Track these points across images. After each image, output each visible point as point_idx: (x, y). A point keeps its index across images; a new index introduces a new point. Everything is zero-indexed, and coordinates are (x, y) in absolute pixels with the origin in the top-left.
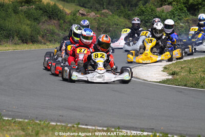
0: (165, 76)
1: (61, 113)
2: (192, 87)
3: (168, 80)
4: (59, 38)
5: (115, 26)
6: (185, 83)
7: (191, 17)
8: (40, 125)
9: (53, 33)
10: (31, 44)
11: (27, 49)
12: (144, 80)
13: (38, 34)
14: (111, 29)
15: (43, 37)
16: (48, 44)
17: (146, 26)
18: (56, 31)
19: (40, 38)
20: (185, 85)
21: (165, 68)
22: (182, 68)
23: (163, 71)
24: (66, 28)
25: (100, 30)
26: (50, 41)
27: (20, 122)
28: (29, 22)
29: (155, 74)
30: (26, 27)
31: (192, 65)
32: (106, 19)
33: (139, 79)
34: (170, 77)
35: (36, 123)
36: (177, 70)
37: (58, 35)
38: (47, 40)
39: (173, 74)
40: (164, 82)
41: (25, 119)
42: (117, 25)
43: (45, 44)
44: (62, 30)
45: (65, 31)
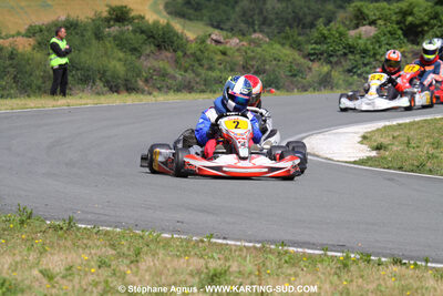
0: (365, 152)
1: (179, 216)
2: (412, 171)
3: (369, 159)
4: (174, 83)
5: (274, 63)
6: (400, 164)
7: (410, 47)
8: (142, 237)
9: (164, 75)
10: (126, 94)
11: (118, 103)
12: (326, 159)
13: (138, 75)
14: (267, 67)
15: (146, 81)
16: (155, 93)
17: (331, 62)
18: (171, 71)
19: (141, 83)
20: (400, 168)
21: (364, 137)
22: (394, 138)
23: (361, 143)
24: (187, 65)
26: (159, 89)
27: (107, 233)
28: (121, 55)
30: (117, 64)
31: (412, 133)
32: (259, 50)
33: (318, 156)
35: (136, 235)
36: (386, 141)
37: (174, 78)
38: (154, 86)
39: (378, 148)
40: (362, 162)
41: (116, 227)
43: (150, 94)
44: (180, 69)
45: (186, 71)
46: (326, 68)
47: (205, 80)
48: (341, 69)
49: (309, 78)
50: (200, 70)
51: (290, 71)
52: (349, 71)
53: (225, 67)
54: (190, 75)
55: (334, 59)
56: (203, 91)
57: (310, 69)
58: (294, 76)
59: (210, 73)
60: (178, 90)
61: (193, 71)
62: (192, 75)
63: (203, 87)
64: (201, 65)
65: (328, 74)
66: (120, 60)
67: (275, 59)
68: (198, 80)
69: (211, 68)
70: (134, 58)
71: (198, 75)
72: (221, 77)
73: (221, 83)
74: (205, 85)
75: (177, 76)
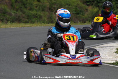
4: (10, 17)
18: (8, 10)
24: (17, 7)
25: (52, 10)
37: (10, 14)
44: (13, 9)
45: (17, 11)
47: (28, 16)
49: (86, 15)
50: (25, 10)
51: (76, 11)
53: (39, 9)
54: (19, 13)
56: (27, 22)
57: (87, 10)
58: (78, 14)
59: (31, 11)
60: (13, 22)
61: (21, 11)
62: (21, 13)
63: (27, 20)
64: (26, 8)
68: (24, 15)
69: (31, 9)
71: (24, 13)
72: (37, 14)
73: (37, 17)
74: (28, 18)
75: (12, 13)
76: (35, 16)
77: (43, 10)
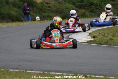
0: (90, 39)
3: (91, 41)
4: (33, 18)
14: (64, 11)
18: (32, 14)
19: (22, 18)
21: (90, 34)
23: (89, 36)
28: (15, 9)
29: (83, 38)
30: (14, 12)
32: (61, 5)
34: (92, 39)
40: (88, 42)
42: (68, 9)
44: (35, 13)
45: (37, 14)
46: (83, 11)
47: (43, 16)
48: (89, 11)
49: (78, 14)
50: (42, 13)
52: (91, 11)
53: (50, 12)
55: (86, 8)
57: (78, 11)
59: (45, 14)
61: (40, 14)
64: (42, 11)
65: (85, 12)
66: (15, 11)
67: (67, 8)
69: (45, 12)
70: (19, 10)
72: (49, 15)
73: (49, 17)
74: (43, 18)
75: (34, 15)
76: (48, 16)
77: (52, 12)
